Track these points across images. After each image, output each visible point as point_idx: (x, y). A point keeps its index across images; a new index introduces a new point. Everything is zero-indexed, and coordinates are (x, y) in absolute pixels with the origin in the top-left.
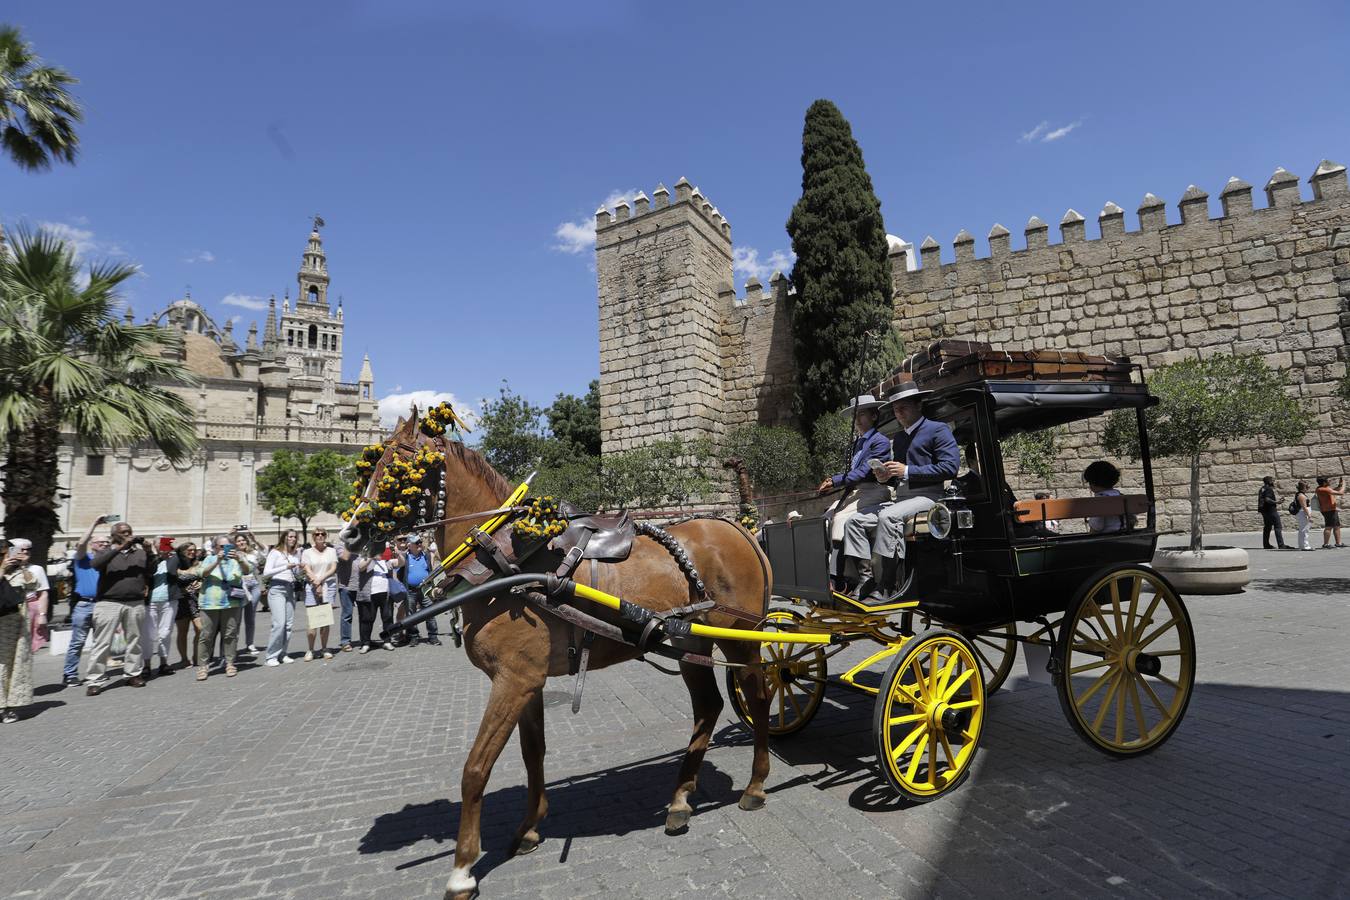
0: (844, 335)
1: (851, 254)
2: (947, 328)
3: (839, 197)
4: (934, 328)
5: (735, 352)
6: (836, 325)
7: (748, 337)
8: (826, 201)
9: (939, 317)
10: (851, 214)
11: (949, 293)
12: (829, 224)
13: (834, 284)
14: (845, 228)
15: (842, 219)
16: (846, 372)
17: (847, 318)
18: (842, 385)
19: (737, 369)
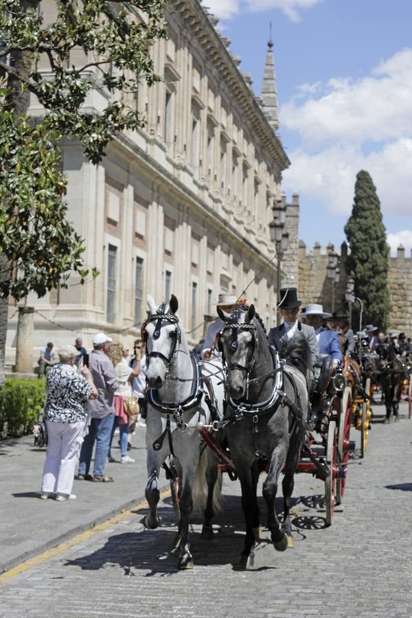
0: (372, 291)
1: (377, 256)
2: (405, 286)
3: (373, 228)
4: (399, 285)
5: (305, 278)
6: (369, 286)
7: (312, 273)
8: (367, 229)
9: (401, 281)
10: (377, 238)
11: (406, 270)
12: (369, 240)
13: (370, 269)
14: (375, 243)
15: (374, 239)
16: (371, 307)
17: (373, 284)
18: (369, 311)
19: (305, 287)
